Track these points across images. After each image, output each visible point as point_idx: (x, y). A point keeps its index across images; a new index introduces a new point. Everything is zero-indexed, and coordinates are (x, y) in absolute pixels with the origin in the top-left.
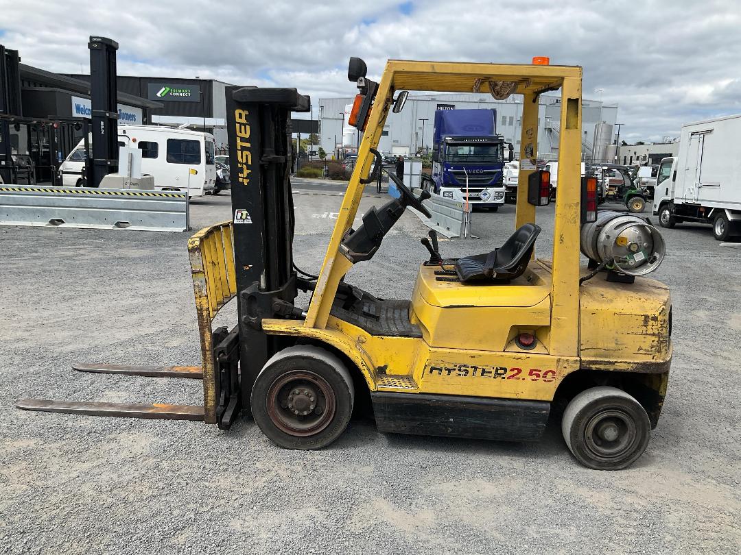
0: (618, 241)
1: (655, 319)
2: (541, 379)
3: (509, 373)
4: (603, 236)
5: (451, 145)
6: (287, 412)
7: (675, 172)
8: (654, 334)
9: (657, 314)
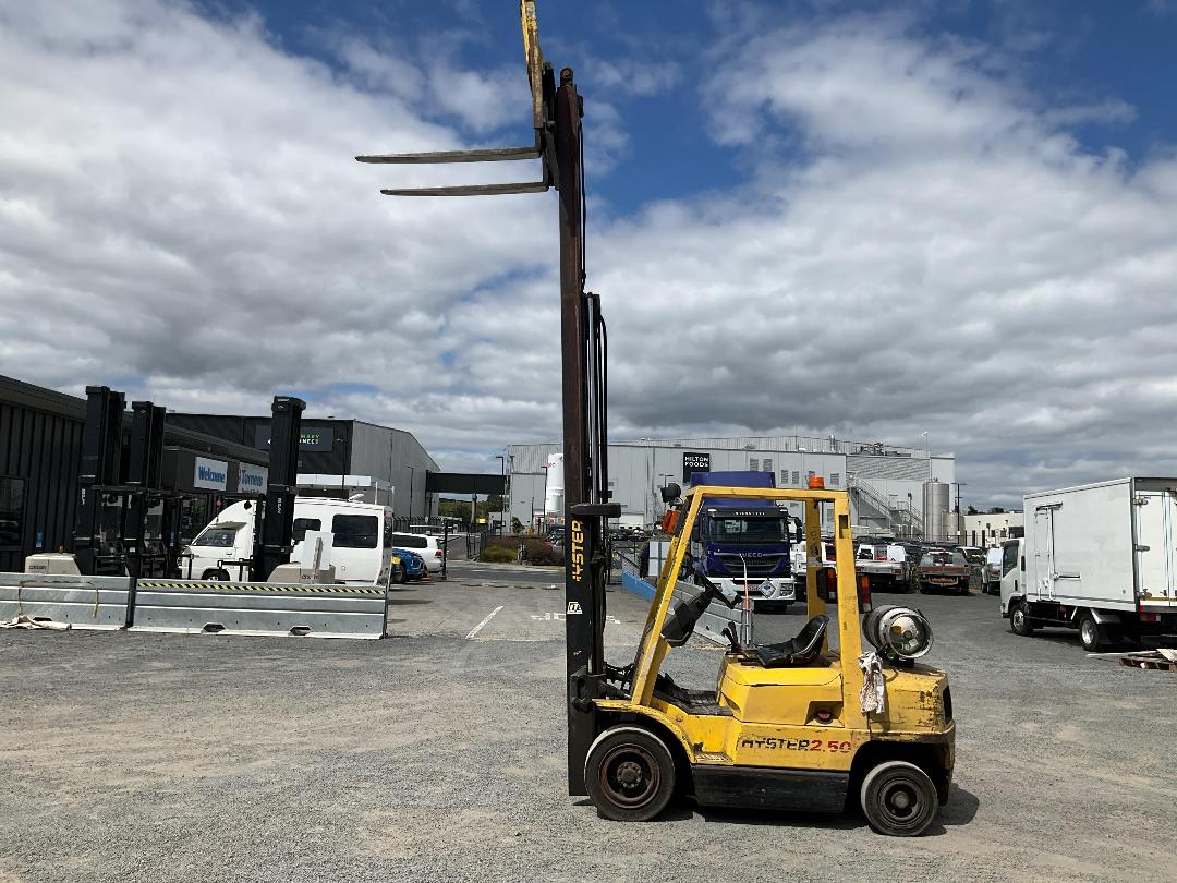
0: (895, 630)
1: (929, 695)
2: (839, 750)
3: (811, 746)
4: (882, 626)
5: (716, 519)
6: (616, 786)
7: (1023, 558)
8: (930, 709)
9: (931, 691)
